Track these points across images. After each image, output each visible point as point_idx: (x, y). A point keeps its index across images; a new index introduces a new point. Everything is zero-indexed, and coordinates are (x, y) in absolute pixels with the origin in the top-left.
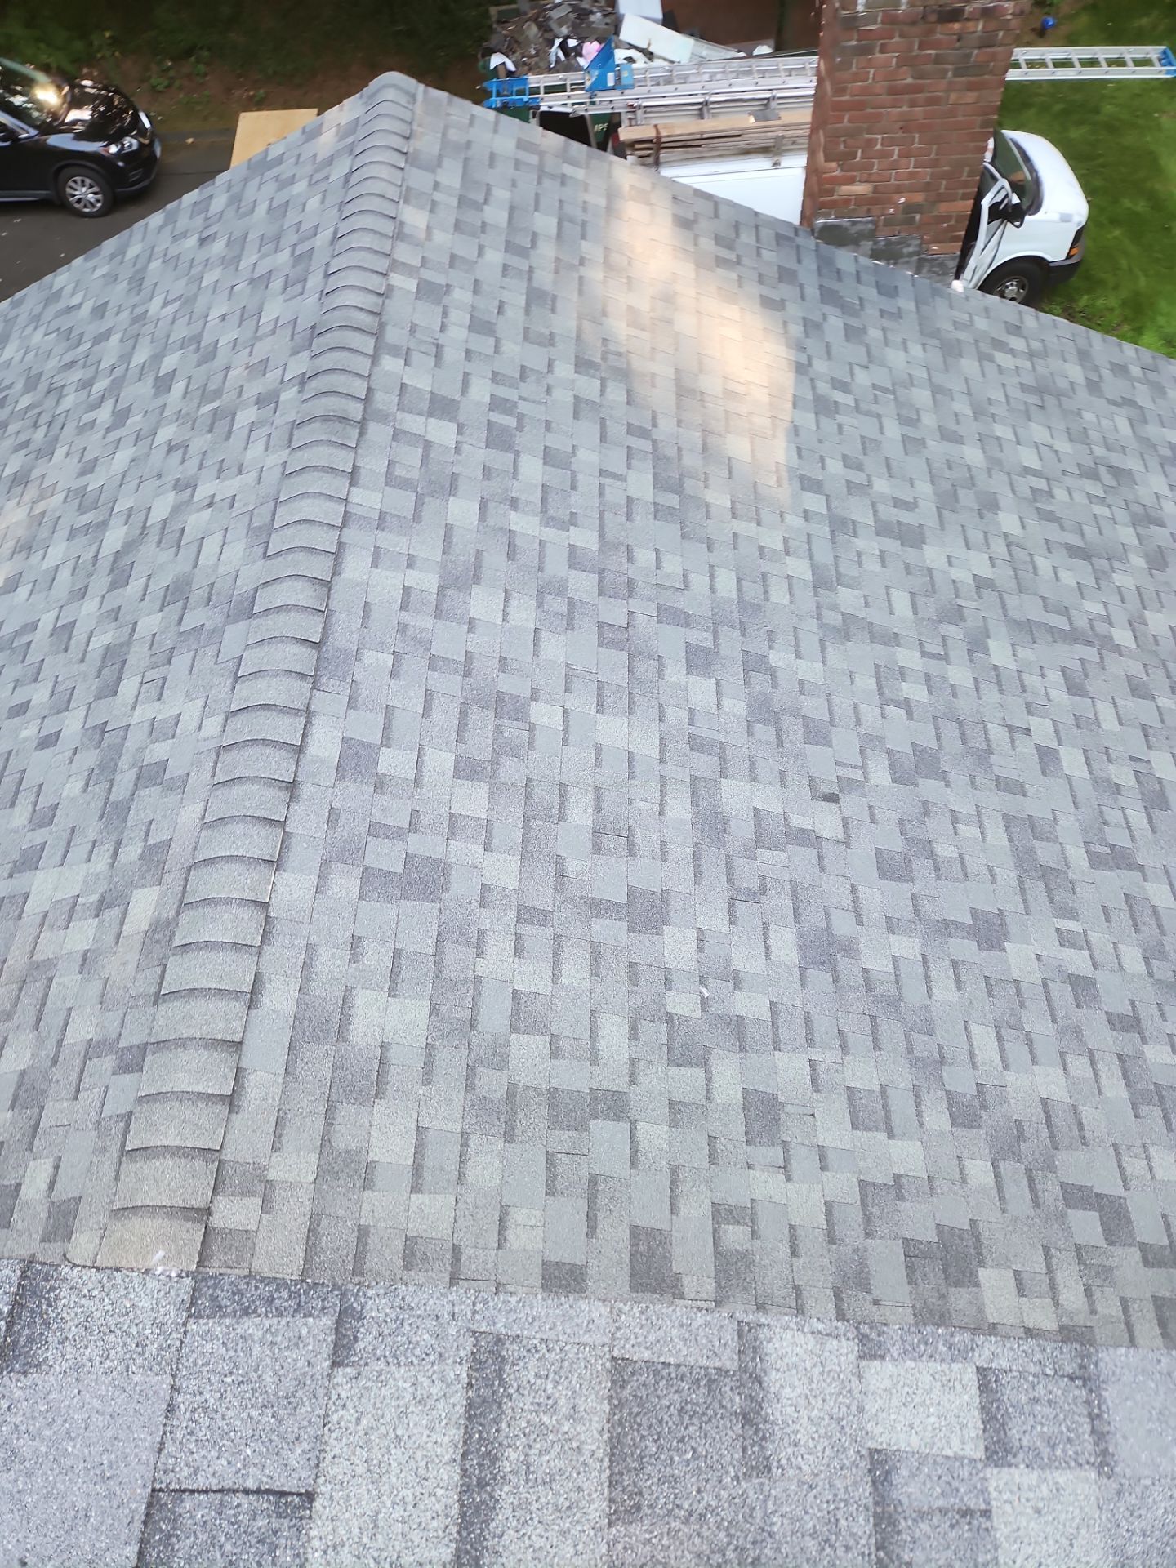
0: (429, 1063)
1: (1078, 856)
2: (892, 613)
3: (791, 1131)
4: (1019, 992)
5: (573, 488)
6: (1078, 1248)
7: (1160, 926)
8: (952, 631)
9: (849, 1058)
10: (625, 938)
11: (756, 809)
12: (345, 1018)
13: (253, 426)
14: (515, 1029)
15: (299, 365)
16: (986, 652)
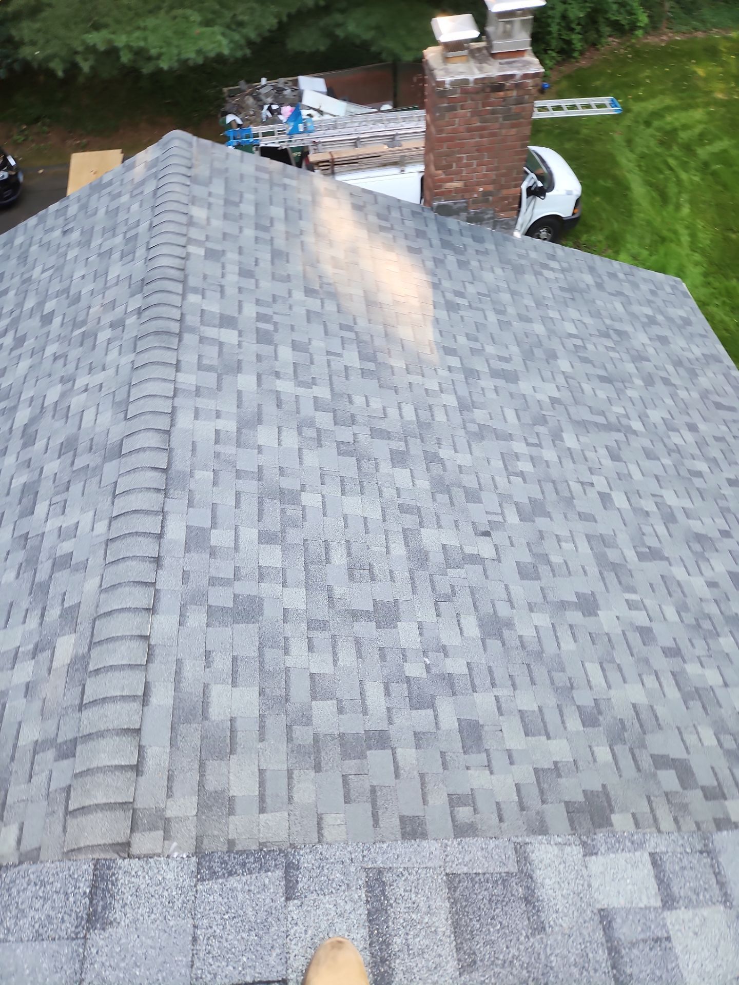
0: (262, 727)
1: (631, 555)
2: (506, 421)
3: (490, 743)
4: (610, 640)
5: (312, 363)
6: (667, 794)
7: (683, 592)
8: (541, 429)
9: (518, 692)
10: (375, 632)
11: (443, 545)
12: (205, 704)
13: (109, 341)
14: (314, 698)
15: (136, 302)
16: (562, 440)
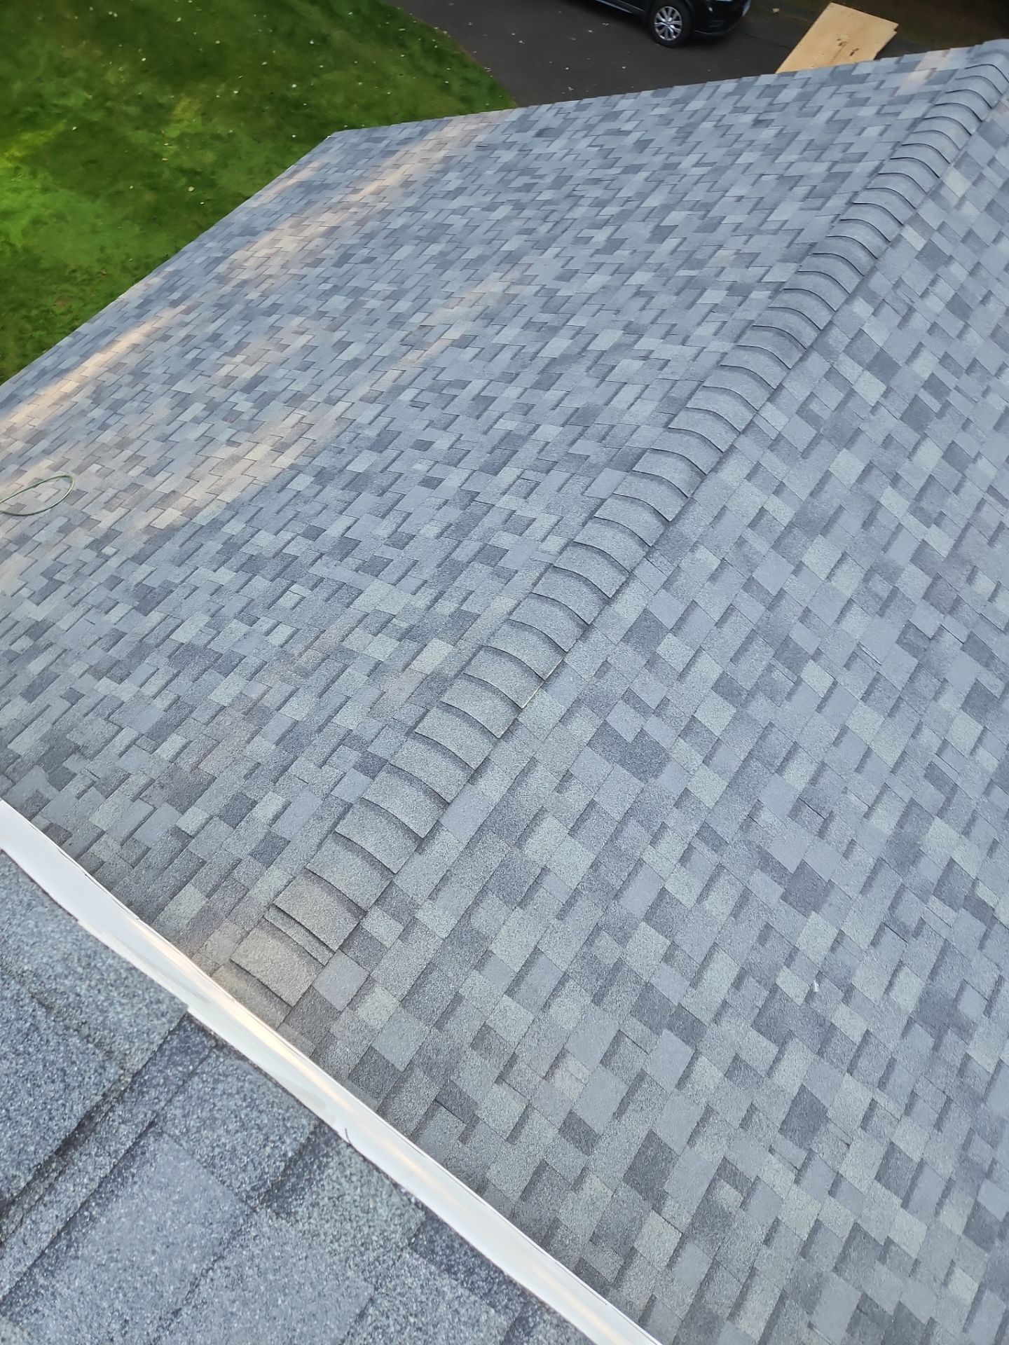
0: (569, 904)
3: (823, 1146)
5: (956, 491)
9: (905, 1119)
10: (775, 901)
11: (952, 860)
12: (528, 831)
13: (714, 308)
14: (647, 918)
